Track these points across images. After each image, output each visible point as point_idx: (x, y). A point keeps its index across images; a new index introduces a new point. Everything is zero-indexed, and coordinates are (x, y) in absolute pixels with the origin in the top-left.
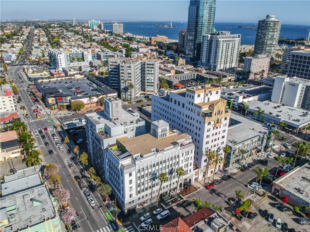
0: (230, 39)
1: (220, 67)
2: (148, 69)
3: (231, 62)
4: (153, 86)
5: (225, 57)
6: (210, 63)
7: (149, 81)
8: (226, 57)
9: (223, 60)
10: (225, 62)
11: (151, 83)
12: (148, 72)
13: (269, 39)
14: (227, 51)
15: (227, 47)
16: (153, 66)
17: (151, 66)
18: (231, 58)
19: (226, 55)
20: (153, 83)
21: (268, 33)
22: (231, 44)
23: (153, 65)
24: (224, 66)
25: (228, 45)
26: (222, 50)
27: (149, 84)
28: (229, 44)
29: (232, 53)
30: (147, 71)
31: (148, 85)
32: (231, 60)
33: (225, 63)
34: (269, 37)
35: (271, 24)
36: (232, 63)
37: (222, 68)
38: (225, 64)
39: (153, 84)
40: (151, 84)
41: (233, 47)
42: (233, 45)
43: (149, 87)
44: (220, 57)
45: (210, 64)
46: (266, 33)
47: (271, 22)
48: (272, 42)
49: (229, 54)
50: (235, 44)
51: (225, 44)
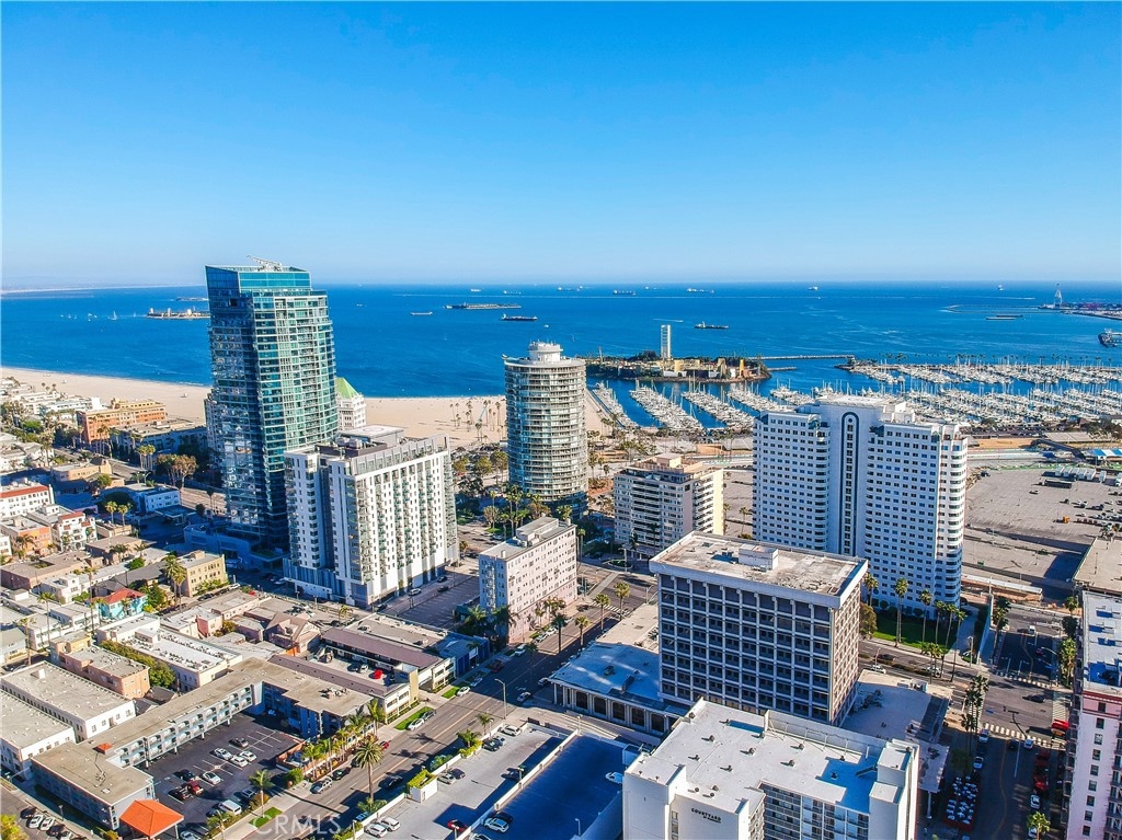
0: (407, 464)
1: (384, 585)
3: (428, 551)
5: (398, 539)
6: (335, 572)
8: (403, 538)
9: (391, 553)
10: (400, 558)
13: (553, 431)
14: (401, 514)
15: (401, 498)
18: (427, 536)
19: (402, 530)
21: (548, 411)
22: (416, 482)
24: (400, 575)
25: (400, 490)
26: (380, 516)
28: (405, 484)
29: (426, 513)
32: (428, 544)
33: (404, 561)
34: (553, 424)
35: (551, 377)
36: (433, 552)
37: (392, 584)
38: (404, 568)
41: (425, 490)
42: (425, 483)
44: (376, 544)
45: (337, 577)
46: (540, 411)
47: (549, 372)
48: (566, 441)
49: (415, 521)
50: (429, 477)
51: (387, 489)
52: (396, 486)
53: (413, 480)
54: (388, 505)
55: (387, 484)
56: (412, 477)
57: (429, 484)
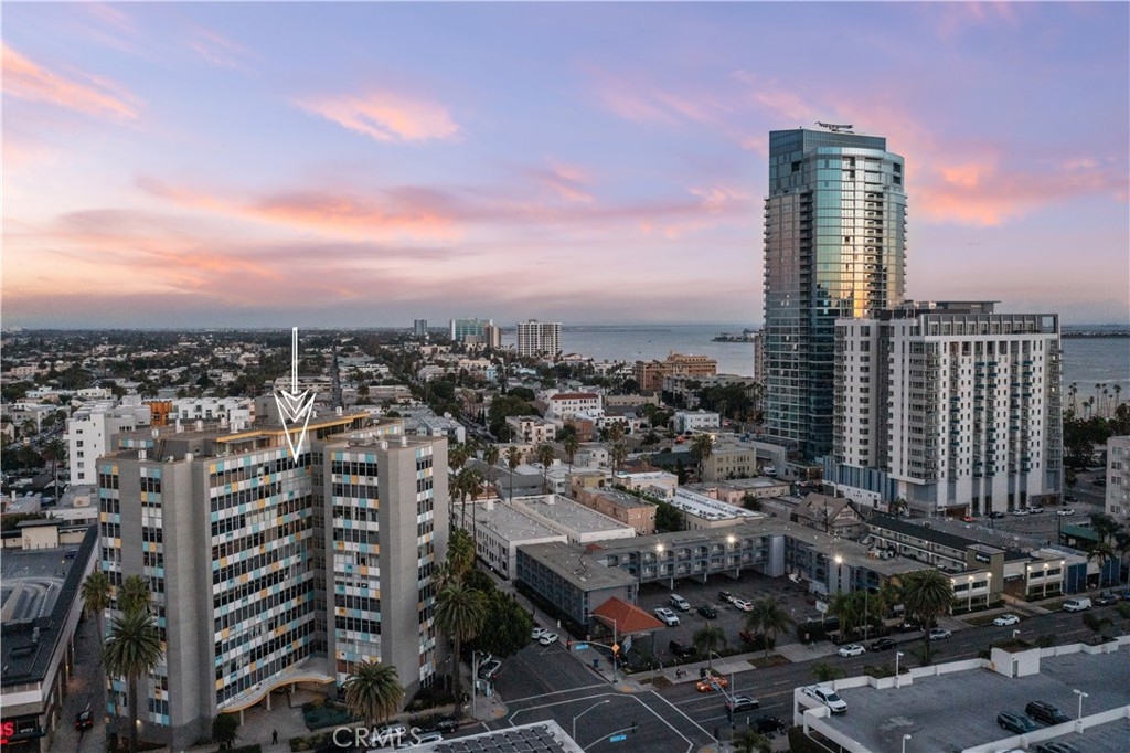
0: (997, 338)
1: (952, 494)
2: (339, 501)
3: (1018, 467)
4: (375, 628)
5: (976, 436)
6: (887, 469)
7: (348, 591)
8: (983, 437)
9: (965, 455)
10: (977, 464)
11: (365, 603)
12: (340, 523)
14: (984, 404)
15: (984, 382)
16: (375, 482)
17: (362, 480)
18: (1018, 445)
19: (983, 426)
20: (373, 605)
22: (1008, 365)
23: (371, 470)
24: (976, 488)
25: (985, 370)
26: (954, 399)
27: (349, 613)
28: (992, 364)
30: (338, 511)
31: (341, 623)
32: (1018, 456)
33: (983, 470)
36: (1025, 471)
37: (964, 495)
38: (982, 481)
39: (376, 616)
40: (365, 615)
41: (1020, 380)
42: (1020, 370)
43: (350, 635)
45: (890, 475)
50: (1027, 363)
51: (967, 364)
52: (979, 365)
53: (1003, 363)
54: (966, 388)
55: (966, 358)
56: (1003, 357)
57: (1027, 374)
